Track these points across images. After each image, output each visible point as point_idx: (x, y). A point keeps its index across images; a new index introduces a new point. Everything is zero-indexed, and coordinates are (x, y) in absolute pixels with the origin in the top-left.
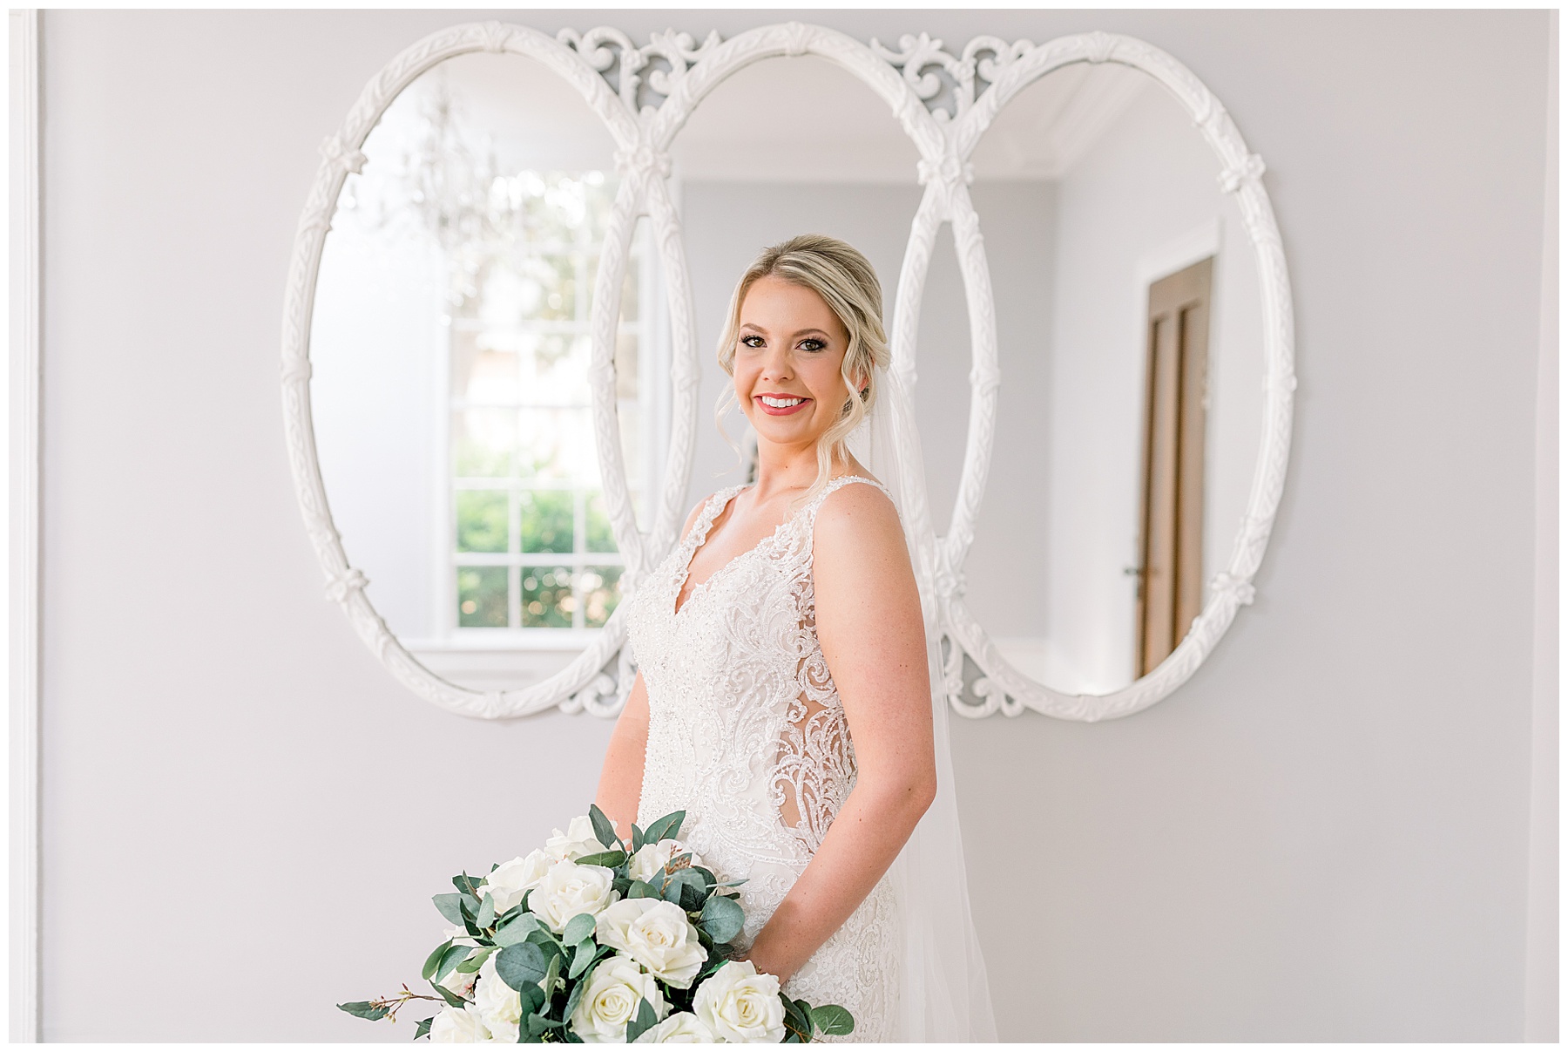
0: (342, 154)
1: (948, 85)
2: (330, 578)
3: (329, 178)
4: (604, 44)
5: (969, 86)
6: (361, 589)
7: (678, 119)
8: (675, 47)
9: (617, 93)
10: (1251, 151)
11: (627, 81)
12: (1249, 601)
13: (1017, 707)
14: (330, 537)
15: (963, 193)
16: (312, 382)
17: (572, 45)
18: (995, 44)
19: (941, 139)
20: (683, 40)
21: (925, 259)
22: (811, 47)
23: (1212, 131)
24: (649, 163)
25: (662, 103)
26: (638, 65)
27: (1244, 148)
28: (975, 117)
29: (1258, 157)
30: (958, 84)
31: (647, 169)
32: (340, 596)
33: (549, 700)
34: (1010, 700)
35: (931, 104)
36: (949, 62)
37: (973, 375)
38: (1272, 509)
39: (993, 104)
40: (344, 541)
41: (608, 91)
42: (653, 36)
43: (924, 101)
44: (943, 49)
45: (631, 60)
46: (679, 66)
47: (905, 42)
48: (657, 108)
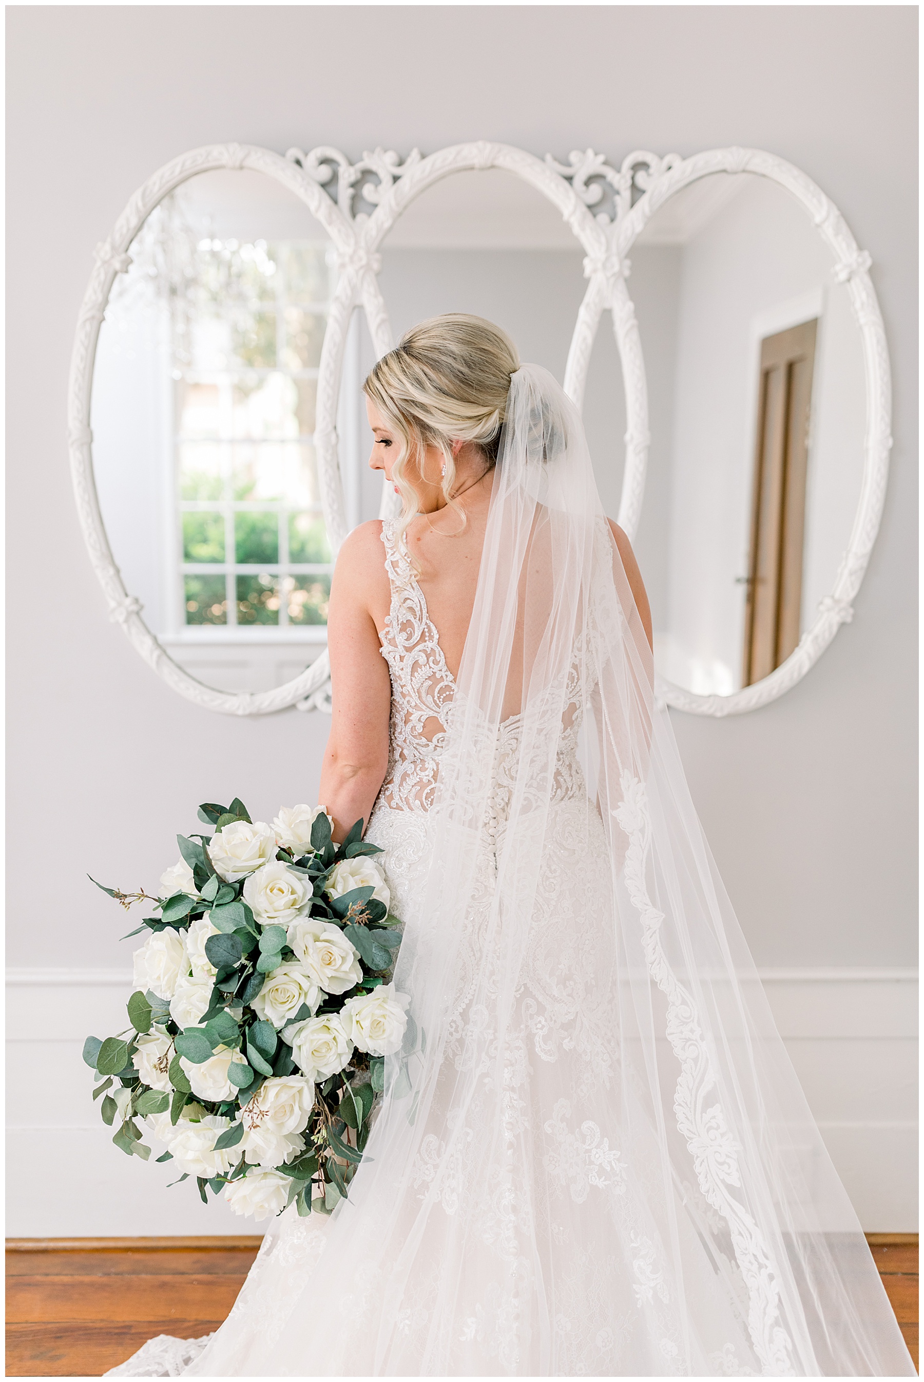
0: (113, 257)
1: (610, 192)
2: (113, 604)
3: (102, 277)
4: (325, 161)
5: (626, 194)
6: (138, 613)
7: (387, 225)
8: (383, 164)
9: (336, 202)
10: (860, 248)
11: (344, 193)
12: (849, 620)
14: (112, 571)
15: (621, 285)
16: (95, 446)
17: (298, 162)
18: (649, 158)
19: (603, 239)
20: (390, 157)
21: (590, 341)
22: (497, 163)
23: (828, 231)
24: (364, 262)
25: (373, 210)
26: (353, 179)
27: (854, 246)
28: (632, 221)
29: (866, 253)
30: (618, 193)
31: (362, 267)
32: (121, 619)
33: (288, 701)
35: (595, 210)
36: (610, 174)
37: (628, 437)
38: (869, 546)
39: (647, 209)
40: (122, 575)
41: (329, 201)
42: (365, 154)
43: (590, 207)
44: (605, 163)
45: (347, 175)
46: (386, 179)
47: (574, 157)
48: (370, 215)
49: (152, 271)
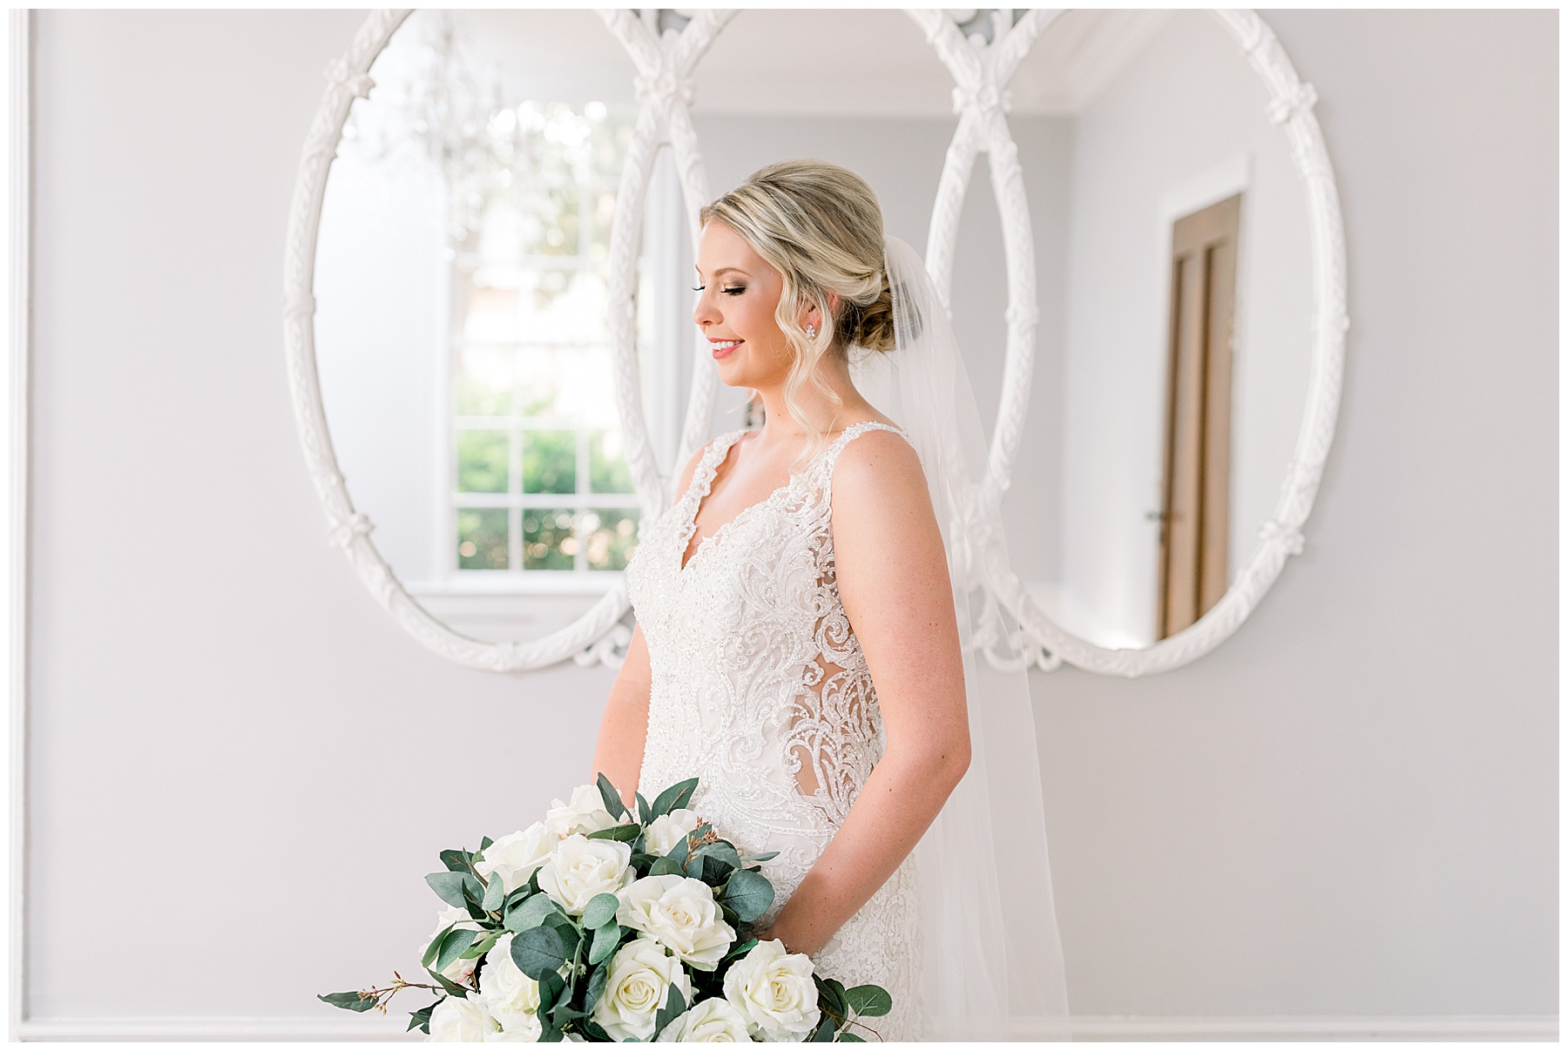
0: (349, 78)
2: (334, 523)
3: (335, 102)
6: (367, 535)
7: (702, 43)
9: (637, 15)
10: (1302, 80)
12: (1298, 550)
13: (1055, 660)
14: (334, 480)
15: (1001, 124)
16: (317, 318)
19: (977, 65)
21: (961, 191)
23: (1261, 59)
24: (672, 89)
25: (685, 25)
27: (1294, 77)
28: (1014, 41)
29: (1309, 87)
31: (669, 95)
32: (344, 542)
33: (563, 653)
34: (1047, 654)
37: (1009, 313)
38: (1322, 456)
39: (1033, 29)
40: (349, 485)
43: (961, 26)
48: (681, 31)
49: (421, 126)
